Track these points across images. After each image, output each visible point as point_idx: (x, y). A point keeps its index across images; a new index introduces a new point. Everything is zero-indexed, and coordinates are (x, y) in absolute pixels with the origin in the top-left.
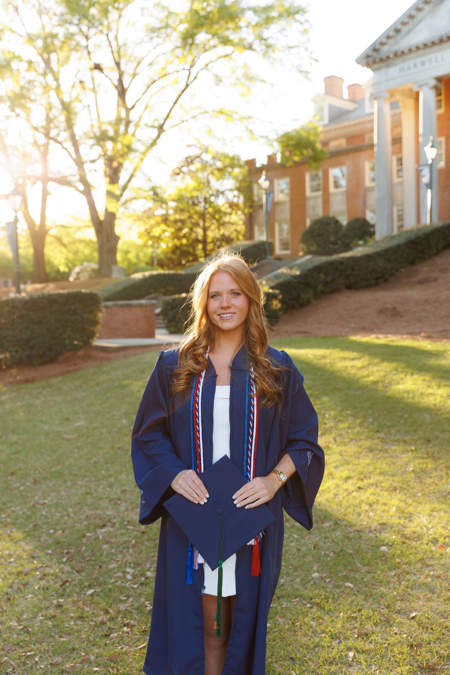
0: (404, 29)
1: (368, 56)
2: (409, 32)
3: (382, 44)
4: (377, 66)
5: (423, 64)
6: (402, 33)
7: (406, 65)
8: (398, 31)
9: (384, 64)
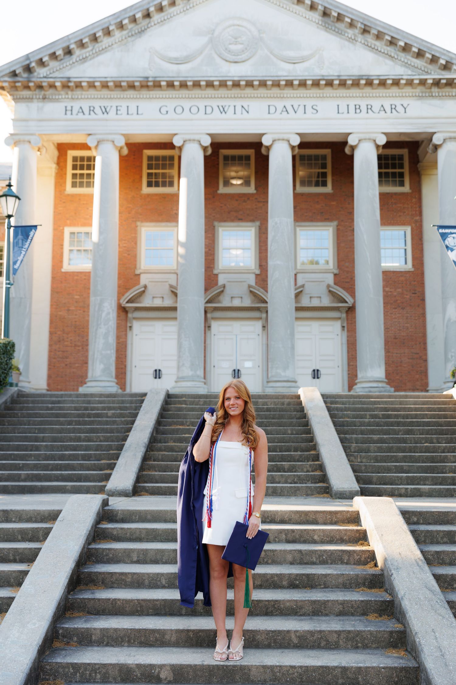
0: (78, 53)
1: (14, 74)
2: (84, 60)
3: (41, 63)
4: (26, 93)
5: (105, 111)
6: (74, 58)
7: (76, 105)
8: (69, 52)
9: (40, 94)
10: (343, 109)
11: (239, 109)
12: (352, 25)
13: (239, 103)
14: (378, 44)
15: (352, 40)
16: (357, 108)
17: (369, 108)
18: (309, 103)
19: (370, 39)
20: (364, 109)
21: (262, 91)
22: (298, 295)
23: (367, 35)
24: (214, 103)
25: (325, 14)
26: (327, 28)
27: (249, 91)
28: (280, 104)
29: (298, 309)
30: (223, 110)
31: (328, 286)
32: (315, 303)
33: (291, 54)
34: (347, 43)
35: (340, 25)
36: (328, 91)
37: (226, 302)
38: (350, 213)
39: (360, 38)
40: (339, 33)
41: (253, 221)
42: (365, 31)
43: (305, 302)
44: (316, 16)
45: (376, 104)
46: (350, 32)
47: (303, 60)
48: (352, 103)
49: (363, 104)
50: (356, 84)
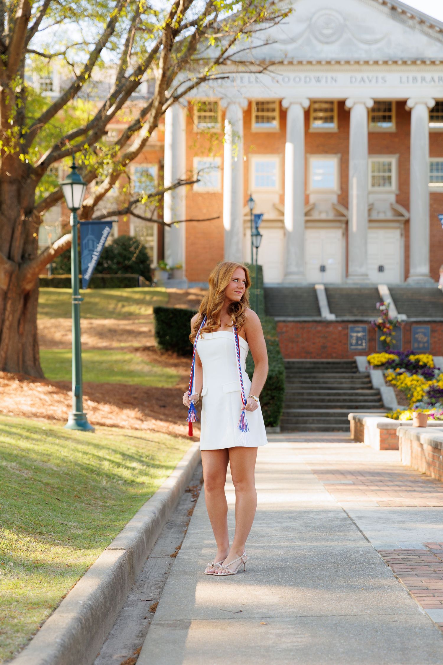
10: (404, 79)
11: (329, 79)
12: (412, 17)
13: (329, 75)
14: (430, 31)
15: (412, 28)
16: (415, 79)
17: (423, 79)
18: (380, 75)
19: (425, 28)
20: (419, 79)
21: (347, 67)
22: (370, 210)
23: (423, 24)
24: (312, 75)
25: (393, 8)
26: (394, 18)
27: (337, 67)
28: (359, 76)
29: (370, 221)
30: (318, 80)
31: (391, 204)
32: (382, 217)
33: (368, 37)
34: (408, 29)
35: (403, 17)
36: (395, 67)
37: (315, 216)
38: (408, 148)
39: (418, 26)
40: (403, 22)
41: (336, 153)
42: (422, 22)
43: (374, 216)
44: (386, 10)
45: (428, 76)
46: (411, 22)
47: (376, 41)
48: (411, 75)
49: (419, 75)
50: (414, 62)
